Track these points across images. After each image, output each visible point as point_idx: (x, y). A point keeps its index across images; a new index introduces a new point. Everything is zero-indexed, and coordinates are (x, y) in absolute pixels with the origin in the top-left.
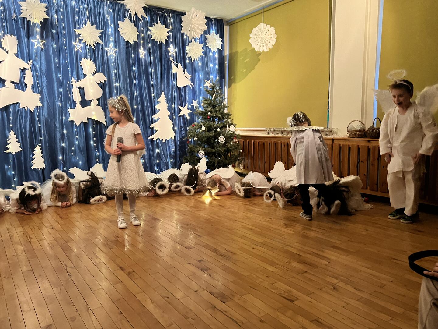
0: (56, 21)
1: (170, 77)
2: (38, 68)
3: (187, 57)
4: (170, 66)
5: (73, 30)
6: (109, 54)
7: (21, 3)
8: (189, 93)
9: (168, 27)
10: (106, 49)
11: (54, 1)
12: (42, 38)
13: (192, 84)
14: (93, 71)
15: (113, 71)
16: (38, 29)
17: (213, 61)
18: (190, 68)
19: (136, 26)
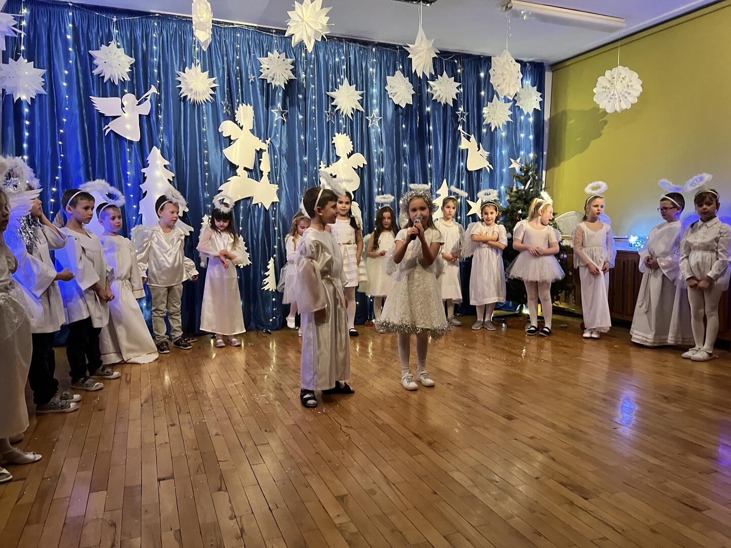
0: (304, 82)
1: (457, 157)
2: (277, 149)
3: (484, 123)
4: (458, 139)
5: (325, 93)
6: (370, 125)
7: (262, 60)
8: (485, 180)
9: (458, 80)
10: (367, 118)
11: (303, 55)
12: (284, 107)
13: (491, 166)
14: (349, 151)
15: (375, 150)
16: (280, 94)
17: (524, 128)
18: (488, 140)
19: (411, 81)
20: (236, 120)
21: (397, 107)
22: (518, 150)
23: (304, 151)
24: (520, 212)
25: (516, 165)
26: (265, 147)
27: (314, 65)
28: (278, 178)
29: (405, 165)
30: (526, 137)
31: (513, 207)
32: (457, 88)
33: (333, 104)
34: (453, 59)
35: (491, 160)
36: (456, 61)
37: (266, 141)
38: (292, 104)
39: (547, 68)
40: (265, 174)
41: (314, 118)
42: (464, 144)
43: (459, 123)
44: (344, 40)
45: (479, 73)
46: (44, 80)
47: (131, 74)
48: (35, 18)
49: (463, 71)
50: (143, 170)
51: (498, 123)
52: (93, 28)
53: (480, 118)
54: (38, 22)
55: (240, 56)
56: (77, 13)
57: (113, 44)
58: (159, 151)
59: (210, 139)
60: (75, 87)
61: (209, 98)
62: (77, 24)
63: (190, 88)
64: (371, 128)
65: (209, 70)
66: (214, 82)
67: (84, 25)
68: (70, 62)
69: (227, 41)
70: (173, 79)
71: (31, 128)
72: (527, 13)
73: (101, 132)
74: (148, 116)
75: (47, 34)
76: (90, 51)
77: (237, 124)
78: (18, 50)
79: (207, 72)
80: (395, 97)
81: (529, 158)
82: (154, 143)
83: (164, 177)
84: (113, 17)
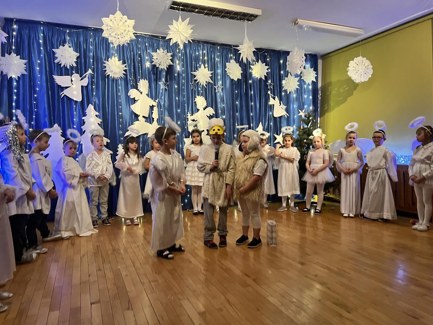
1: (268, 109)
2: (162, 105)
3: (283, 89)
4: (268, 99)
5: (190, 73)
6: (216, 91)
7: (153, 54)
8: (284, 122)
9: (268, 65)
10: (215, 87)
11: (178, 51)
12: (166, 81)
13: (287, 114)
14: (204, 106)
15: (220, 106)
16: (164, 73)
17: (307, 92)
18: (286, 99)
19: (240, 66)
20: (138, 88)
21: (232, 80)
22: (303, 105)
23: (178, 106)
24: (305, 141)
25: (302, 114)
26: (155, 104)
27: (184, 57)
28: (163, 122)
29: (237, 114)
30: (308, 97)
31: (301, 138)
32: (267, 69)
33: (195, 79)
34: (264, 52)
35: (287, 110)
36: (266, 54)
37: (156, 100)
38: (171, 79)
39: (319, 58)
40: (155, 120)
41: (184, 87)
42: (271, 102)
43: (269, 89)
44: (201, 42)
45: (280, 61)
46: (26, 66)
47: (77, 63)
48: (21, 30)
49: (270, 60)
50: (83, 118)
51: (291, 89)
52: (55, 36)
53: (281, 86)
54: (23, 33)
55: (141, 51)
56: (46, 28)
57: (67, 45)
58: (92, 107)
59: (123, 100)
60: (44, 71)
61: (123, 76)
62: (45, 34)
63: (111, 70)
64: (217, 92)
65: (123, 60)
66: (126, 67)
67: (49, 35)
68: (41, 55)
69: (133, 43)
70: (102, 65)
71: (18, 94)
72: (307, 26)
73: (59, 96)
74: (87, 87)
75: (28, 39)
76: (53, 50)
77: (139, 91)
78: (11, 49)
79: (122, 61)
80: (231, 75)
81: (310, 110)
82: (90, 102)
83: (95, 122)
84: (67, 30)
